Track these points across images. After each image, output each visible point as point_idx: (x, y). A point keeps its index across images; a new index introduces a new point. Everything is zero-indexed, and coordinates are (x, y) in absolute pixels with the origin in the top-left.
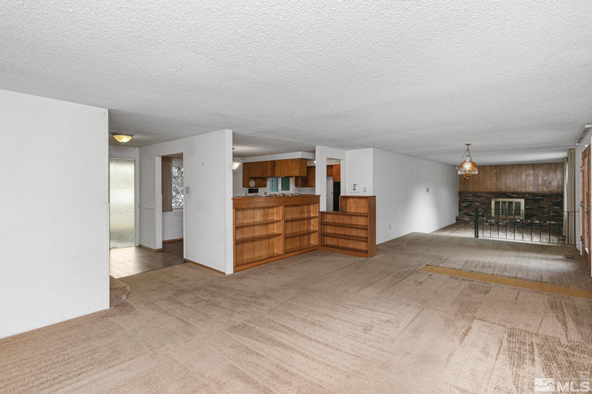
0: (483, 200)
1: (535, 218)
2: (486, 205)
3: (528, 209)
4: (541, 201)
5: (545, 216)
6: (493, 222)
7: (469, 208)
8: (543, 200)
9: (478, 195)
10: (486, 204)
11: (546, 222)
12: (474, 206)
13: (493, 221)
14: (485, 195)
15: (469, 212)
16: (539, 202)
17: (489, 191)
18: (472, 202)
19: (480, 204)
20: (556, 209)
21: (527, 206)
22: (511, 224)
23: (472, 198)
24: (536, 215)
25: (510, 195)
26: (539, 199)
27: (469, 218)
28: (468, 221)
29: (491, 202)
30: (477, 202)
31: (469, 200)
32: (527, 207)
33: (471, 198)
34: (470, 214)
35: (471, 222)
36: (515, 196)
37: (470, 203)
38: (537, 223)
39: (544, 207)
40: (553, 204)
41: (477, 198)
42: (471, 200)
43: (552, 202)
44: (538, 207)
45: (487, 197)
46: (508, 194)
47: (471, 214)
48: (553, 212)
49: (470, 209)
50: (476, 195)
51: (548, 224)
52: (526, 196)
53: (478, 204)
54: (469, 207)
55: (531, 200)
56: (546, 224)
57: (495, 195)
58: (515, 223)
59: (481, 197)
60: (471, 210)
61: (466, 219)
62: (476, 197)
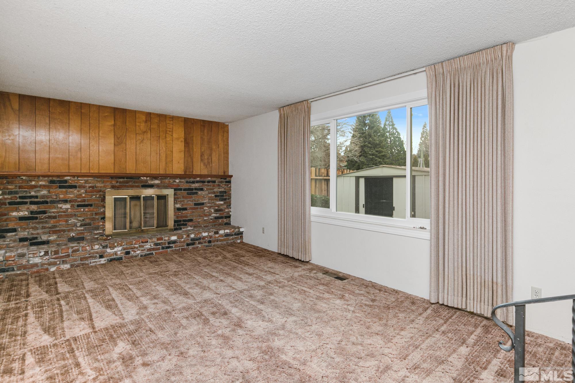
0: (81, 195)
1: (191, 227)
2: (91, 208)
3: (179, 209)
4: (200, 193)
5: (205, 220)
6: (119, 253)
7: (39, 223)
8: (202, 189)
9: (66, 181)
10: (91, 205)
11: (217, 233)
12: (53, 214)
13: (120, 248)
14: (86, 182)
15: (38, 234)
16: (196, 193)
17: (96, 171)
18: (47, 202)
19: (72, 206)
20: (218, 206)
21: (177, 204)
22: (159, 249)
23: (49, 192)
24: (191, 220)
25: (146, 181)
26: (196, 189)
27: (46, 253)
28: (43, 265)
29: (103, 199)
30: (65, 201)
31: (36, 197)
32: (178, 206)
33: (44, 192)
34: (40, 240)
35: (54, 264)
36: (157, 182)
37: (42, 208)
38: (204, 238)
39: (203, 204)
40: (216, 196)
41: (64, 190)
42: (43, 197)
43: (214, 193)
44: (195, 204)
45: (92, 187)
46: (142, 178)
47: (44, 238)
48: (216, 211)
49: (41, 225)
50: (60, 182)
51: (221, 236)
52: (175, 182)
53: (68, 206)
54: (36, 218)
55: (185, 190)
56: (217, 236)
57: (114, 183)
58: (167, 245)
59: (75, 187)
60: (43, 228)
61: (37, 260)
62: (60, 187)
